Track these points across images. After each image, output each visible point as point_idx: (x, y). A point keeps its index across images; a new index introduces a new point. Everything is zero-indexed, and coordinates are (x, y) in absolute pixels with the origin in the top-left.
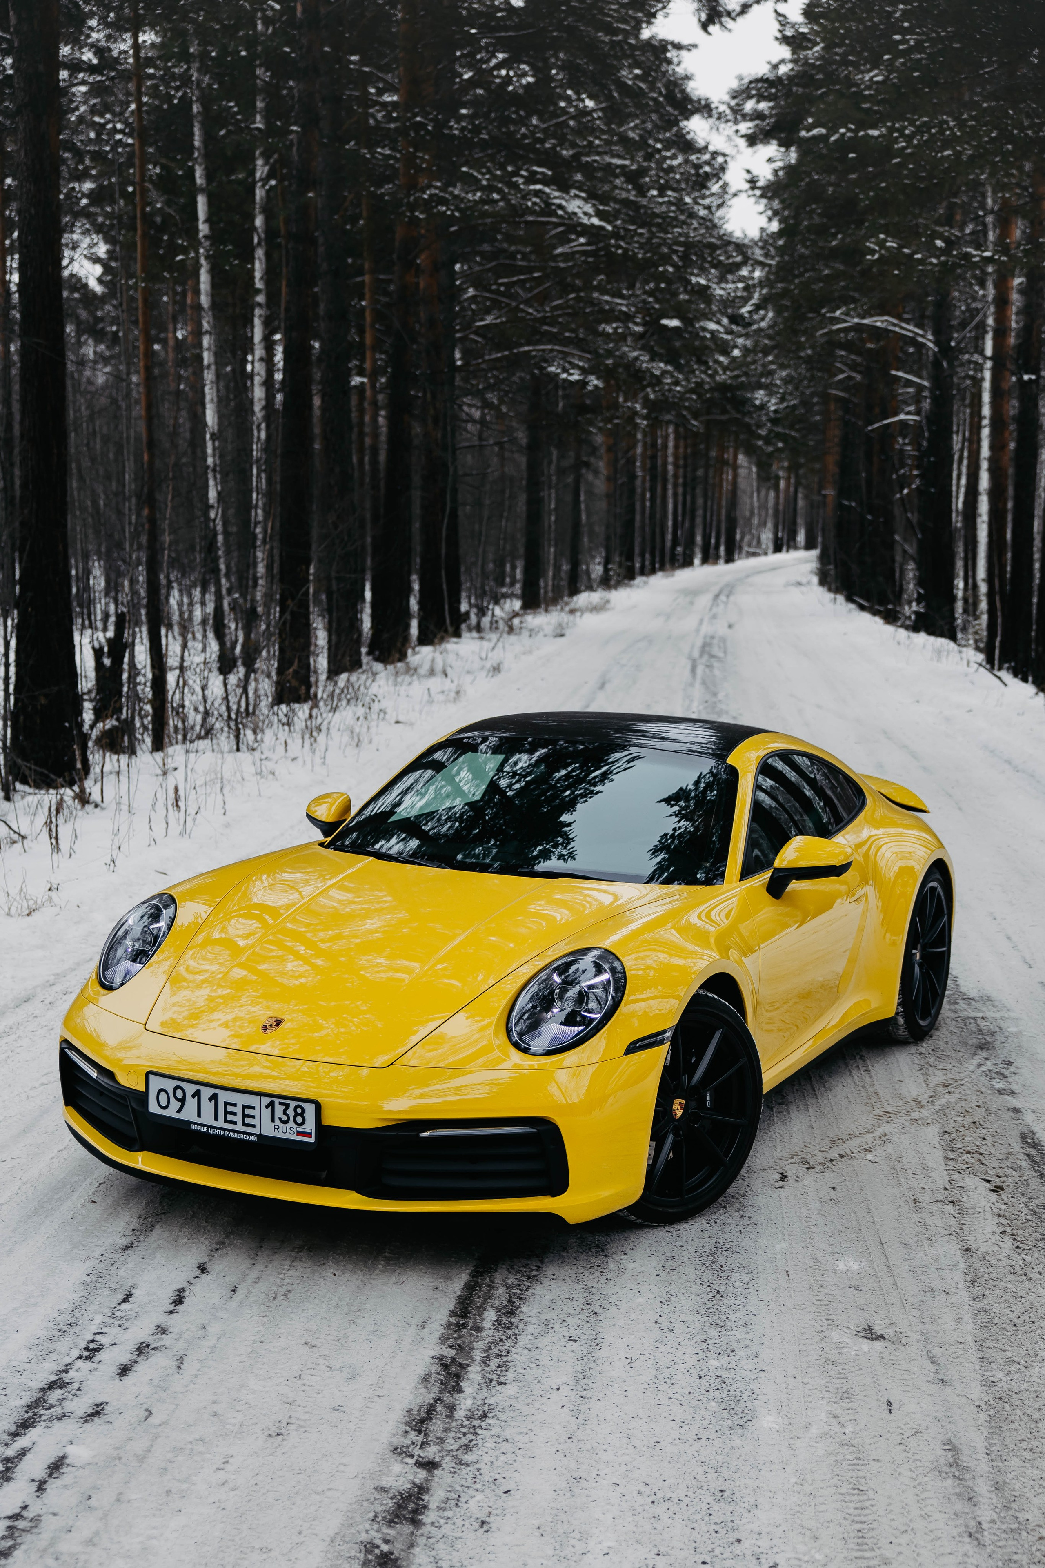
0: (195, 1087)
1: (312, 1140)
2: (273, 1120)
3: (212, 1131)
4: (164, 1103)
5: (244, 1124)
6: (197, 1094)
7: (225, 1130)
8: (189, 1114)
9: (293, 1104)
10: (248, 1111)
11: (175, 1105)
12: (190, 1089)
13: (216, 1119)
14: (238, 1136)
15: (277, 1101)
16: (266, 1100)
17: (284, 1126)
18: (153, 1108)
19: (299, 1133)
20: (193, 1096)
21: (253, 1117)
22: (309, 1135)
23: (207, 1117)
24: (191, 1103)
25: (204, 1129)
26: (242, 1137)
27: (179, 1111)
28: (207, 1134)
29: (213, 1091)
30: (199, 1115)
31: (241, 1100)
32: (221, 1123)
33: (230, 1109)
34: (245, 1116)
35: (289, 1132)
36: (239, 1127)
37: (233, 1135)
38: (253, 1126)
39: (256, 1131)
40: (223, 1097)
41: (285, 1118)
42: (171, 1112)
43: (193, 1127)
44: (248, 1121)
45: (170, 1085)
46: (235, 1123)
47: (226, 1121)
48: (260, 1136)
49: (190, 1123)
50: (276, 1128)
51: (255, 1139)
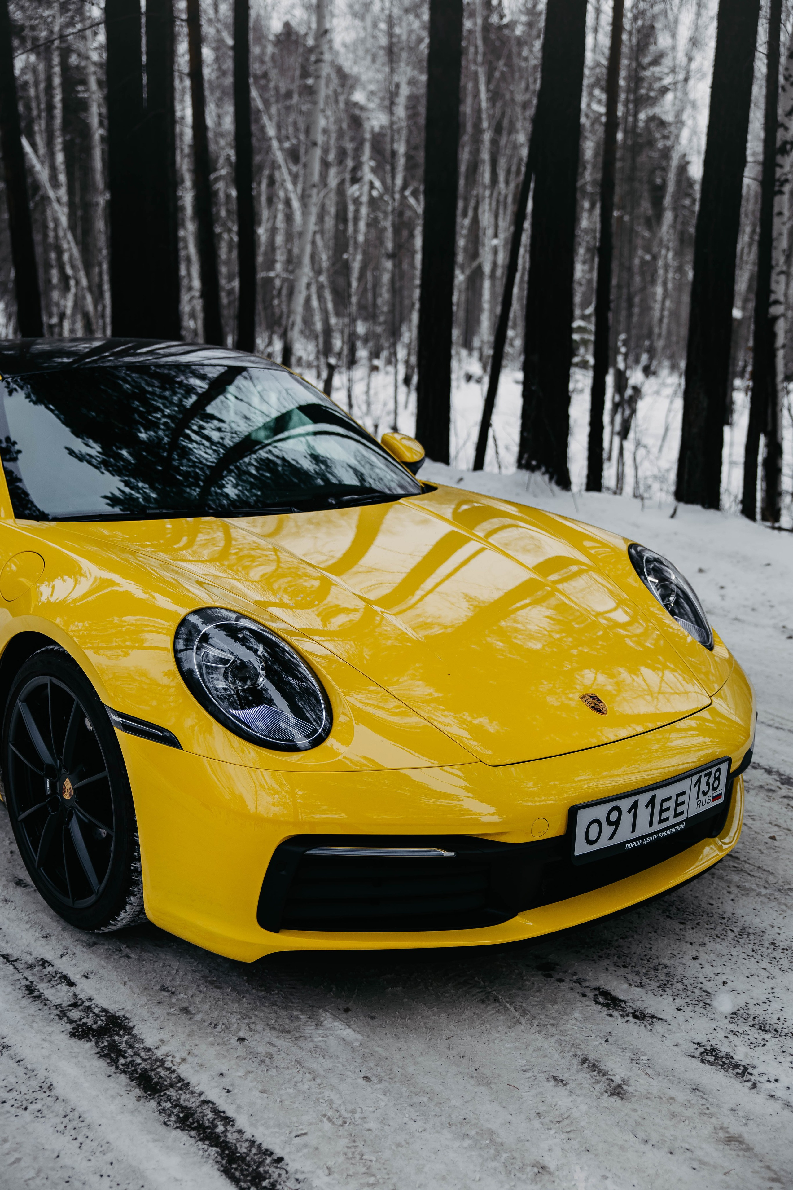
2: (698, 798)
4: (592, 837)
13: (651, 825)
14: (669, 832)
26: (674, 830)
27: (611, 838)
30: (633, 830)
40: (661, 794)
51: (682, 826)
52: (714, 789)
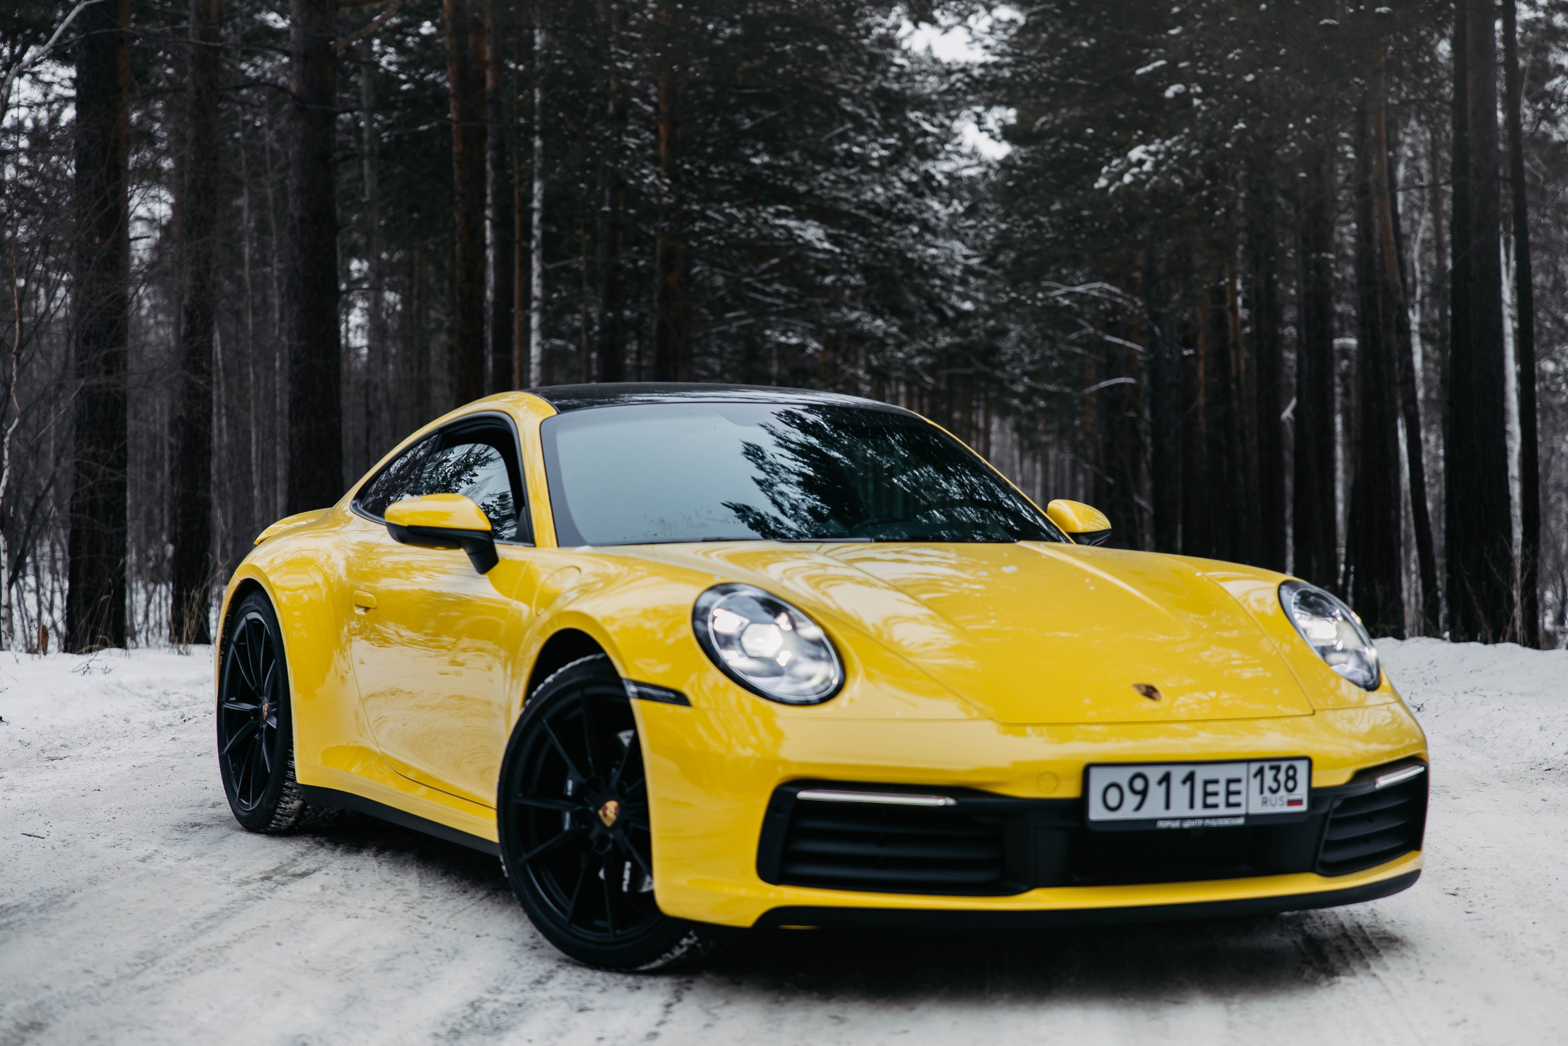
0: (1160, 772)
1: (1303, 808)
2: (1262, 792)
3: (1187, 824)
5: (1229, 805)
6: (1166, 779)
7: (1204, 818)
8: (1153, 808)
9: (1284, 765)
10: (1234, 787)
11: (1132, 800)
12: (1154, 774)
15: (1267, 765)
16: (1255, 767)
17: (1274, 796)
18: (1097, 812)
19: (1291, 803)
20: (1160, 783)
21: (1238, 793)
22: (1299, 802)
23: (1179, 807)
24: (1156, 793)
25: (1176, 825)
26: (1226, 822)
28: (1181, 831)
29: (1184, 771)
31: (1223, 773)
32: (1199, 811)
33: (1211, 788)
34: (1229, 793)
35: (1279, 805)
36: (1222, 810)
37: (1214, 823)
38: (1238, 805)
39: (1241, 811)
41: (1274, 786)
42: (1126, 813)
43: (1162, 825)
44: (1233, 799)
45: (1122, 776)
46: (1215, 806)
47: (1206, 806)
48: (1247, 816)
49: (1154, 821)
50: (1264, 802)
51: (1241, 821)
52: (1290, 791)
